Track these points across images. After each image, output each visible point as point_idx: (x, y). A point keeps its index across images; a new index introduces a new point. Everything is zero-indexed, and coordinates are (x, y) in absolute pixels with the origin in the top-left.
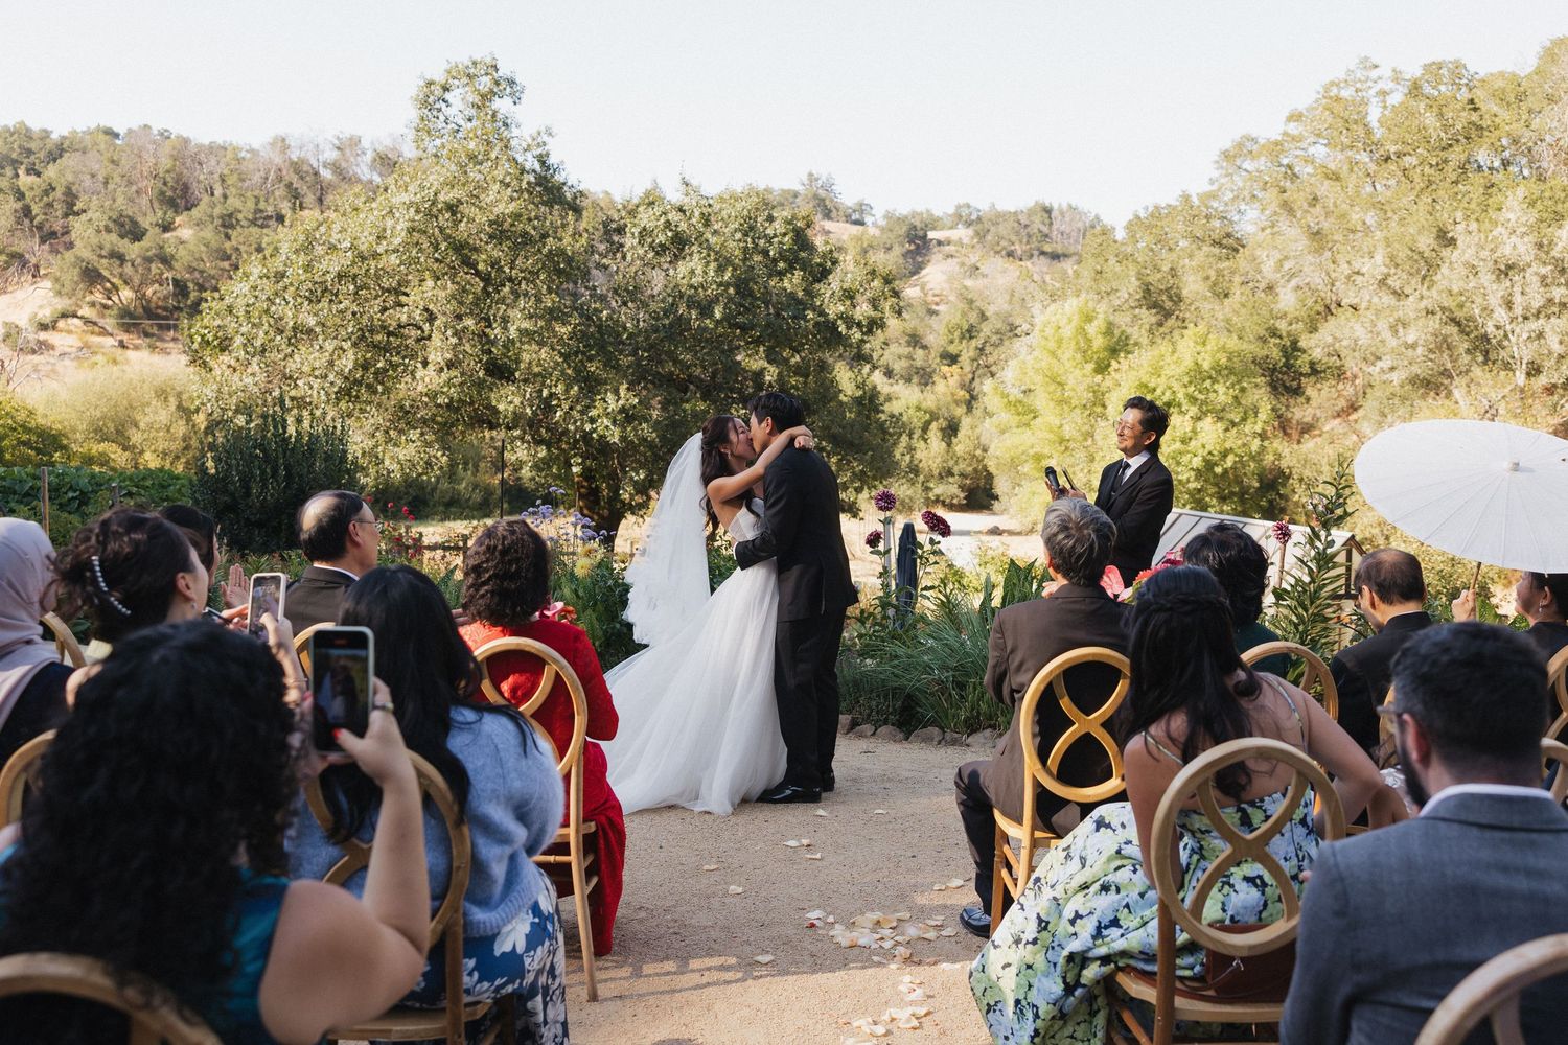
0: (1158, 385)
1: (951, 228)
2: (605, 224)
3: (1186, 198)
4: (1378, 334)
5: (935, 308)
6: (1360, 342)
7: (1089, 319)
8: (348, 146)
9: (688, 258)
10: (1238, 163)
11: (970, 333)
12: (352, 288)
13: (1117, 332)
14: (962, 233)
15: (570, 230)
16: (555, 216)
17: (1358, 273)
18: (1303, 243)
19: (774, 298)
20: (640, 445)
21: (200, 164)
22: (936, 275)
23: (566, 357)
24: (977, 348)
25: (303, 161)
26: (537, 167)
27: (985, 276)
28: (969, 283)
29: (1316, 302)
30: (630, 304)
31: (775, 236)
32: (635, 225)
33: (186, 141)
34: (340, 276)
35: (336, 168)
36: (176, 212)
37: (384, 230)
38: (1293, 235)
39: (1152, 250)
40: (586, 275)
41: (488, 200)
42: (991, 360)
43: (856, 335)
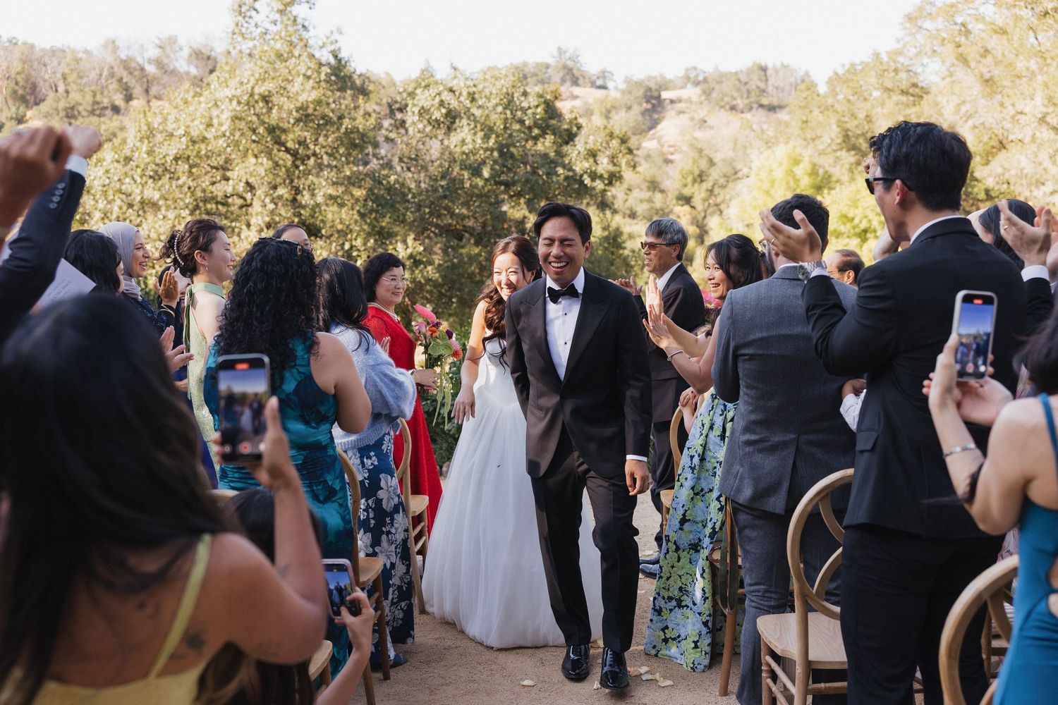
0: (856, 215)
1: (682, 88)
2: (390, 106)
3: (877, 55)
4: (1040, 164)
5: (670, 157)
6: (1025, 171)
7: (797, 162)
8: (168, 44)
9: (458, 130)
10: (919, 24)
11: (701, 178)
12: (187, 167)
13: (821, 172)
14: (692, 92)
15: (362, 112)
16: (347, 99)
17: (1021, 113)
18: (977, 88)
19: (530, 158)
20: (426, 284)
21: (45, 65)
22: (670, 128)
23: (362, 215)
24: (707, 190)
25: (131, 59)
26: (333, 61)
27: (712, 128)
28: (698, 134)
29: (991, 138)
30: (412, 169)
31: (529, 108)
32: (414, 105)
33: (32, 46)
34: (176, 159)
35: (159, 64)
36: (27, 107)
37: (211, 119)
38: (969, 82)
39: (849, 101)
40: (376, 145)
41: (294, 90)
42: (719, 200)
43: (599, 185)
